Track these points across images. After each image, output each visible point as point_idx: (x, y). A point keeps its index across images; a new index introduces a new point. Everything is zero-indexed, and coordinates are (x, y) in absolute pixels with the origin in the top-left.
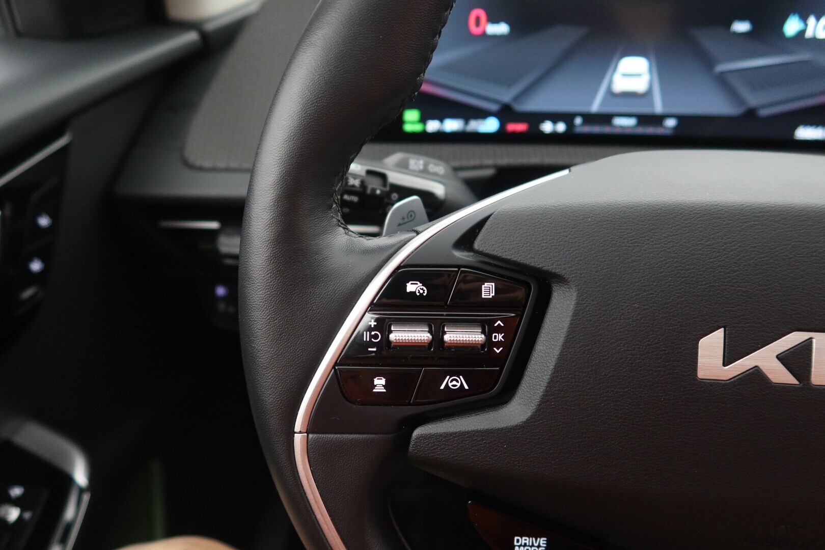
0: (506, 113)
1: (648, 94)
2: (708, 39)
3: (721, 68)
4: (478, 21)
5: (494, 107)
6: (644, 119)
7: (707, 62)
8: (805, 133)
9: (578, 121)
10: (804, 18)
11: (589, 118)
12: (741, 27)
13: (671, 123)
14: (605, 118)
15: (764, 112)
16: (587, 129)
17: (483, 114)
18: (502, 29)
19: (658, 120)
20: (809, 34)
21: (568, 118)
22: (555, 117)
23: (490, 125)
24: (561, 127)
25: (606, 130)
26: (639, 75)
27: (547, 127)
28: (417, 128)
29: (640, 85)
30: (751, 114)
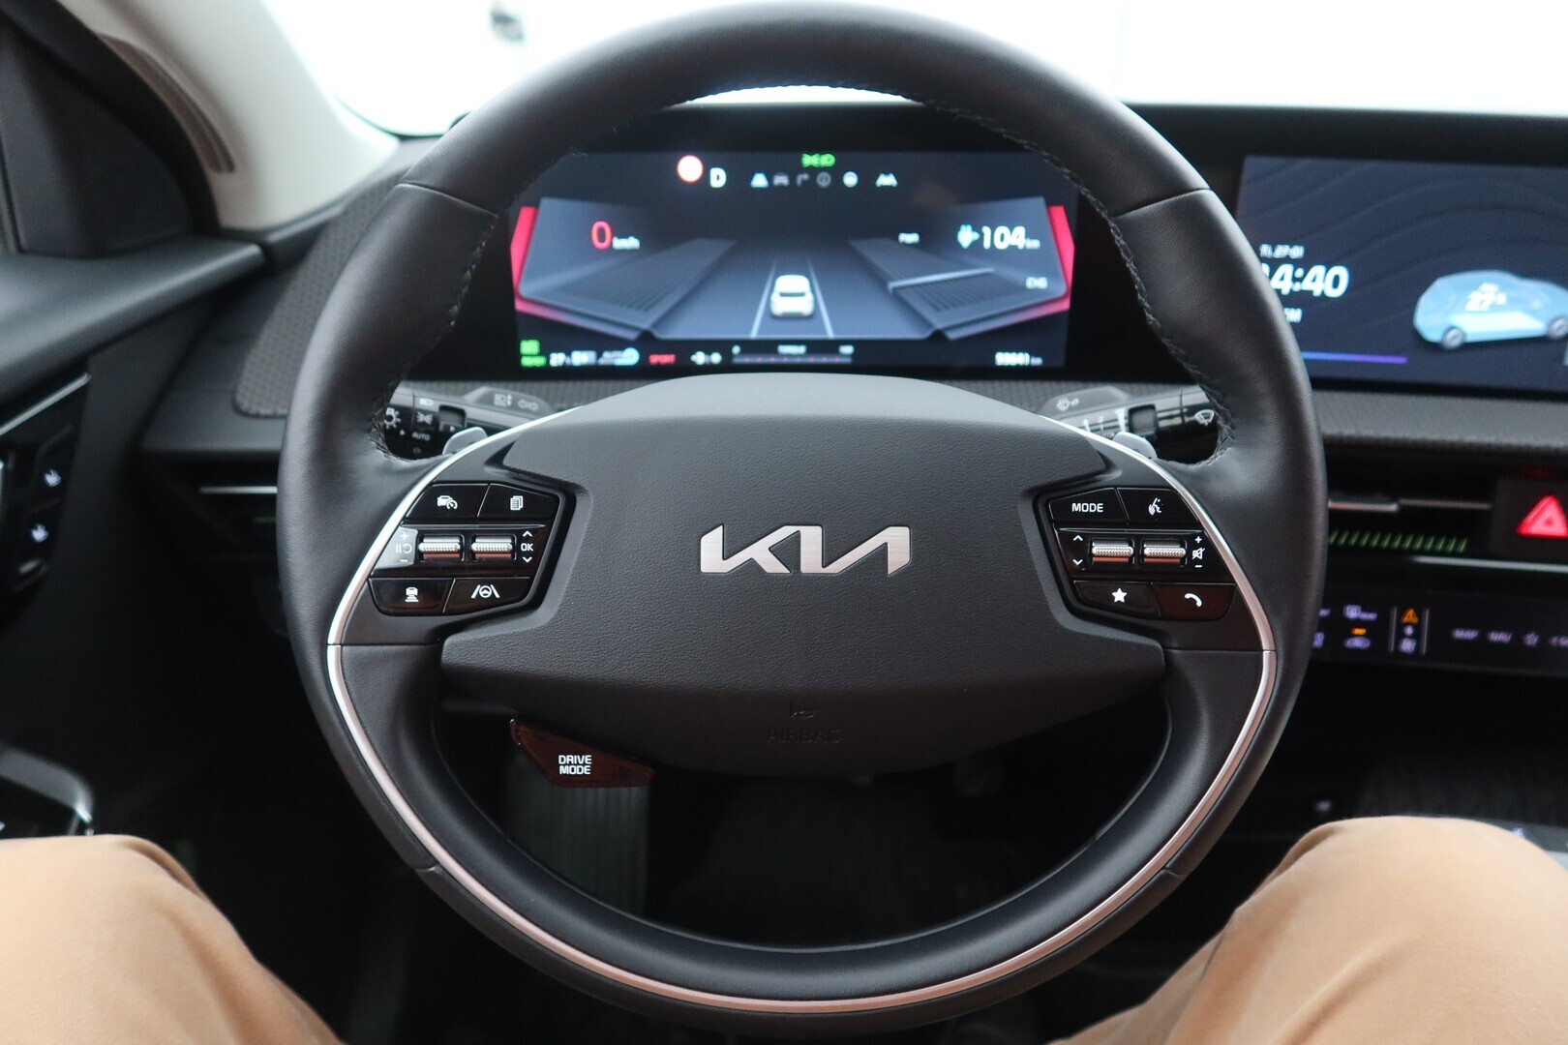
0: (646, 342)
1: (814, 316)
2: (873, 251)
3: (892, 285)
4: (601, 232)
5: (632, 335)
6: (815, 346)
7: (880, 280)
8: (1004, 359)
9: (736, 350)
10: (977, 228)
11: (749, 346)
12: (911, 238)
13: (847, 350)
14: (769, 346)
15: (952, 335)
16: (747, 360)
17: (620, 344)
18: (632, 243)
19: (832, 346)
20: (987, 244)
21: (723, 346)
22: (708, 346)
23: (629, 357)
24: (716, 358)
25: (772, 360)
26: (802, 295)
27: (699, 358)
28: (540, 361)
29: (804, 306)
30: (938, 336)
